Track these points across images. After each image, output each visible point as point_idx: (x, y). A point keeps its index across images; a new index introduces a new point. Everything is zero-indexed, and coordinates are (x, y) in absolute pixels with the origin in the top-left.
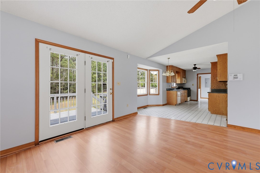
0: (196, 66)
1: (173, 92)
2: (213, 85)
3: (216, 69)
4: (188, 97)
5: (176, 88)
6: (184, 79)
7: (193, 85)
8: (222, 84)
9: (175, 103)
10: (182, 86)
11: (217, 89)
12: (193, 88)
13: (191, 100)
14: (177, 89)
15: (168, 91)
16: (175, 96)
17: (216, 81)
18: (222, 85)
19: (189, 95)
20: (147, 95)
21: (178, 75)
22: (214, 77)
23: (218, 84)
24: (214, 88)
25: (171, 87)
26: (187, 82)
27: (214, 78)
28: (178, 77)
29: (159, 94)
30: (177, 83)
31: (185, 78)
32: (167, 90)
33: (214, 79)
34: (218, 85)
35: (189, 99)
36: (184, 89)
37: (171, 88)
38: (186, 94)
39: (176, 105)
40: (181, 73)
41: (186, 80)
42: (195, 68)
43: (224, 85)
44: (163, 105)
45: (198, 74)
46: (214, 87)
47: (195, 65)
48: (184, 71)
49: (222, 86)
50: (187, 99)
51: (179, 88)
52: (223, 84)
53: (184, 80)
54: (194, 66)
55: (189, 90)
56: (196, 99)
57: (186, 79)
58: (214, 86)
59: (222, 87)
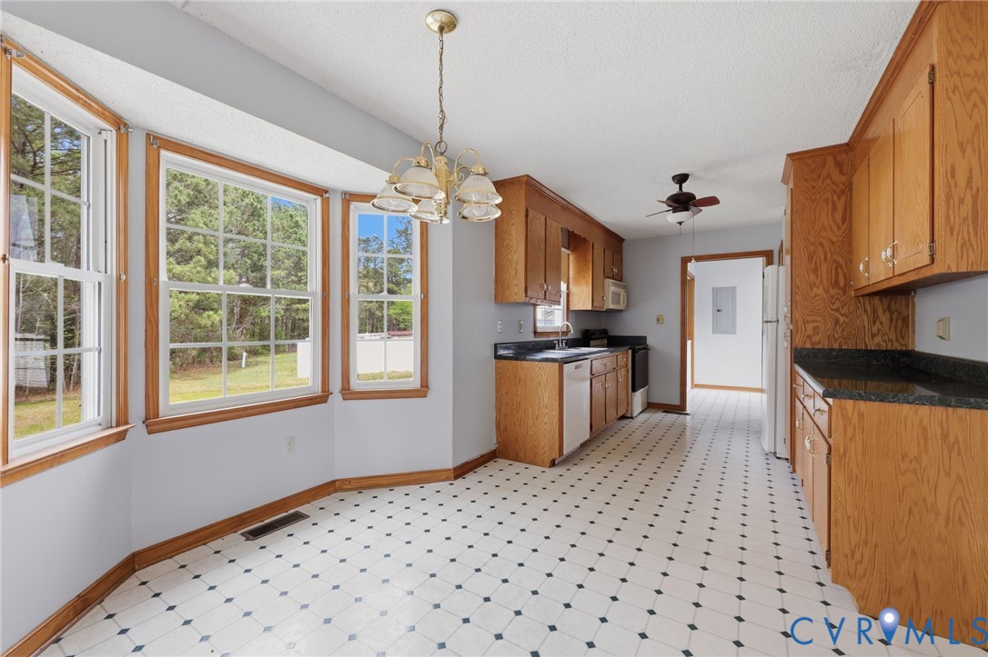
0: (687, 187)
1: (538, 369)
2: (806, 322)
3: (827, 200)
4: (634, 390)
5: (570, 336)
6: (611, 287)
7: (658, 320)
8: (874, 312)
9: (546, 447)
10: (602, 327)
11: (836, 346)
12: (661, 340)
13: (650, 406)
14: (572, 344)
15: (504, 362)
16: (547, 397)
17: (827, 291)
18: (875, 318)
19: (639, 377)
20: (322, 398)
21: (577, 260)
22: (810, 258)
23: (845, 310)
24: (816, 339)
25: (535, 333)
26: (628, 306)
27: (815, 271)
28: (580, 270)
29: (423, 390)
30: (573, 307)
31: (619, 278)
32: (497, 357)
33: (812, 277)
34: (842, 319)
35: (638, 398)
36: (614, 342)
37: (530, 338)
38: (625, 376)
39: (553, 464)
40: (599, 249)
41: (623, 293)
42: (682, 202)
43: (884, 317)
44: (461, 471)
45: (685, 261)
46: (810, 331)
47: (681, 179)
48: (614, 241)
49: (875, 330)
50: (629, 403)
51: (585, 339)
52: (880, 312)
53: (612, 289)
54: (674, 189)
55: (637, 347)
56: (676, 402)
57: (624, 287)
58: (810, 326)
59: (873, 336)
